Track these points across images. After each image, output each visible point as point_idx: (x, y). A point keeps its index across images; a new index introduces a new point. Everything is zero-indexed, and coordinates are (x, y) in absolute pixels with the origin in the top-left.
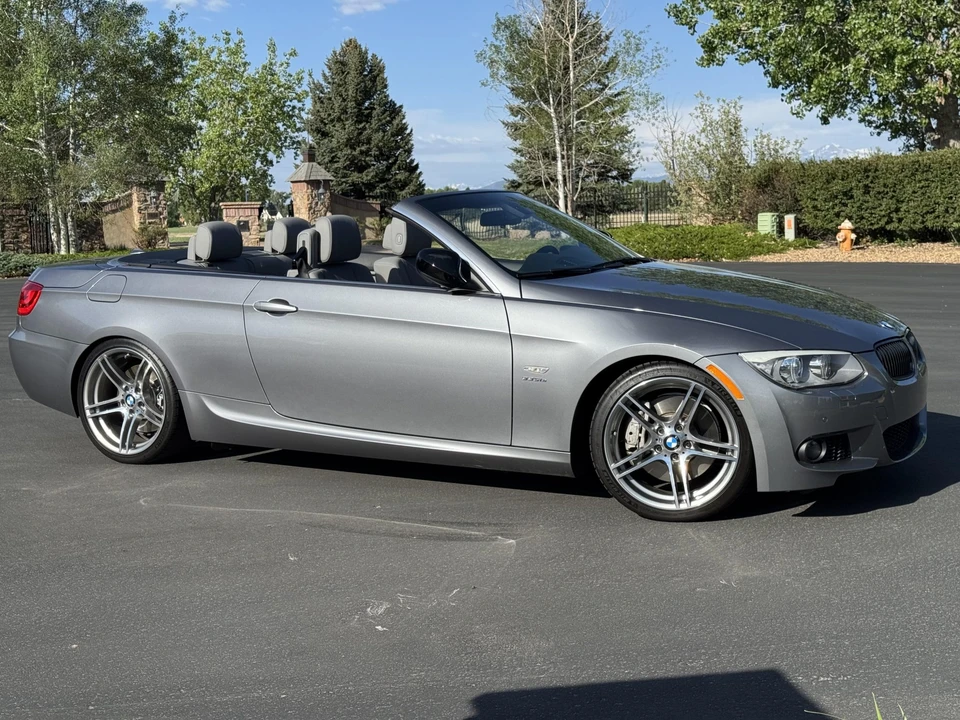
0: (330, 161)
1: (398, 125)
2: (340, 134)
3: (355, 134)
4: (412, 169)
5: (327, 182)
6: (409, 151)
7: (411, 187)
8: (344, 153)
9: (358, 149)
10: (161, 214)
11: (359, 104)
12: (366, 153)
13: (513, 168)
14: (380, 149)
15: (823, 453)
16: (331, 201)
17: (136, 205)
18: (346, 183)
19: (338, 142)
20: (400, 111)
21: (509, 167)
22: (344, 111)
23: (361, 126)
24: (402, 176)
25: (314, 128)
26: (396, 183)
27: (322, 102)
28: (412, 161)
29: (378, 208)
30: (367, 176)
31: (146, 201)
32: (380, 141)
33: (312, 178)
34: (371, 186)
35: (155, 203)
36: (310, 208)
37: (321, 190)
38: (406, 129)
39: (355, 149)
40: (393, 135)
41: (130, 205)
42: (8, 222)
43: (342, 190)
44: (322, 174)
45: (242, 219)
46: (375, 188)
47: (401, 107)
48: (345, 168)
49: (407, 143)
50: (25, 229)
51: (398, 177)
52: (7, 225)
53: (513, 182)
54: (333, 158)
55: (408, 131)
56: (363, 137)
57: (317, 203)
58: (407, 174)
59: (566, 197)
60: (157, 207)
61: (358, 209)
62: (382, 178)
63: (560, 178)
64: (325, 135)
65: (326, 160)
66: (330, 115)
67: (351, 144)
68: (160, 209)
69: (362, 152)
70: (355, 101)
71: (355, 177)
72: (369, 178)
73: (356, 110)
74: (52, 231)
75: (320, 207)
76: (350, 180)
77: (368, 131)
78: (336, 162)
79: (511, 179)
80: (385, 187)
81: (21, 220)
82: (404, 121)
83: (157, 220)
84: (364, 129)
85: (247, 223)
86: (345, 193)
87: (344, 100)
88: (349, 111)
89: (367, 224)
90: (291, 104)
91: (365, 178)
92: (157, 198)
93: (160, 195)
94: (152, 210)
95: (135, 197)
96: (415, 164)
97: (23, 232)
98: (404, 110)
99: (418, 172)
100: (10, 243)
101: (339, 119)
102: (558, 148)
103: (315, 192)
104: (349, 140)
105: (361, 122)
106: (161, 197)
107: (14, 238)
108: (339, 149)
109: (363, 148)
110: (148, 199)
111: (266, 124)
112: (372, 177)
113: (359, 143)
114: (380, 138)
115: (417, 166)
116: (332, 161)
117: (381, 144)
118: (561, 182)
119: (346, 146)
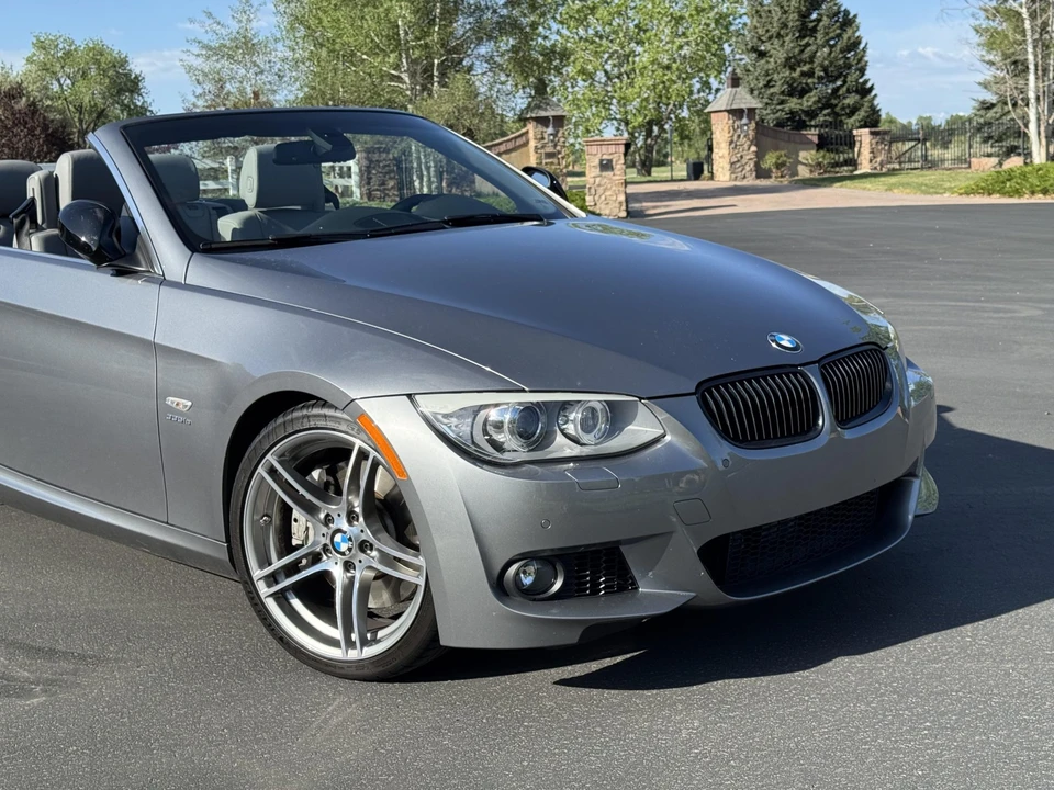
0: (765, 86)
1: (849, 38)
2: (778, 53)
3: (797, 51)
4: (864, 91)
5: (752, 111)
6: (862, 71)
7: (861, 114)
8: (781, 75)
9: (799, 70)
10: (559, 152)
11: (804, 16)
12: (810, 74)
13: (985, 85)
14: (825, 70)
15: (558, 585)
16: (757, 133)
17: (532, 144)
18: (782, 110)
19: (776, 62)
20: (854, 21)
21: (980, 84)
22: (785, 25)
23: (804, 42)
24: (851, 100)
25: (749, 47)
26: (843, 108)
27: (760, 16)
28: (866, 82)
29: (815, 140)
30: (809, 101)
31: (543, 138)
32: (825, 59)
33: (734, 107)
34: (812, 114)
35: (552, 141)
36: (731, 142)
37: (745, 121)
38: (859, 43)
39: (795, 70)
40: (842, 52)
41: (526, 144)
42: (374, 168)
43: (777, 119)
44: (746, 101)
45: (605, 157)
46: (817, 115)
47: (855, 16)
48: (783, 93)
49: (860, 60)
50: (392, 175)
51: (847, 101)
52: (374, 172)
53: (983, 103)
54: (769, 81)
55: (861, 46)
56: (805, 55)
57: (739, 136)
58: (857, 97)
59: (1039, 119)
60: (555, 145)
61: (789, 141)
62: (826, 103)
63: (1032, 95)
64: (762, 55)
65: (761, 85)
66: (767, 31)
67: (791, 63)
68: (558, 148)
69: (803, 74)
70: (799, 12)
71: (793, 104)
72: (810, 104)
73: (798, 23)
74: (415, 178)
75: (743, 140)
76: (787, 107)
77: (813, 48)
78: (773, 86)
79: (981, 99)
80: (828, 115)
81: (388, 166)
82: (857, 35)
83: (555, 161)
84: (808, 45)
85: (610, 161)
86: (780, 124)
87: (785, 12)
88: (791, 24)
89: (800, 159)
90: (742, 21)
91: (805, 104)
92: (555, 135)
93: (557, 132)
94: (550, 149)
95: (531, 135)
96: (869, 85)
97: (391, 178)
98: (858, 20)
99: (873, 94)
100: (377, 190)
101: (779, 36)
102: (1031, 57)
103: (737, 123)
104: (788, 59)
105: (804, 37)
106: (560, 135)
107: (380, 185)
108: (775, 70)
109: (805, 68)
110: (546, 136)
111: (707, 45)
112: (815, 103)
113: (799, 63)
114: (825, 55)
115: (872, 88)
116: (768, 85)
117: (826, 63)
118: (1033, 101)
119: (785, 67)
